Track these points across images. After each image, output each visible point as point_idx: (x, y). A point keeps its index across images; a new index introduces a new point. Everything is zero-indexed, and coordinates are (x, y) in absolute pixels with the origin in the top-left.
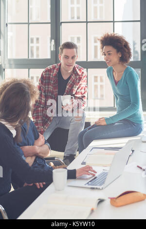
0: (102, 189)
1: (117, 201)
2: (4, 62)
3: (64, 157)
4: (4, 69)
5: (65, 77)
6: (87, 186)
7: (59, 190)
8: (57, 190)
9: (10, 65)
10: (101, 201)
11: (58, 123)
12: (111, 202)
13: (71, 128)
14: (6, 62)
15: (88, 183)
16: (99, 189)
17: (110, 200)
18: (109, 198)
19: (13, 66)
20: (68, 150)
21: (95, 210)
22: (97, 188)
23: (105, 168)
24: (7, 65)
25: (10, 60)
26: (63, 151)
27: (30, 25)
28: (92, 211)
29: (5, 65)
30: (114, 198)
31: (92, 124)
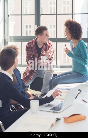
0: (60, 112)
1: (68, 119)
2: (7, 38)
3: (41, 94)
4: (7, 42)
5: (40, 47)
6: (51, 110)
7: (34, 113)
8: (33, 113)
9: (11, 40)
10: (58, 120)
11: (38, 74)
12: (64, 120)
13: (44, 78)
14: (9, 38)
15: (52, 109)
16: (58, 112)
17: (63, 119)
18: (63, 118)
19: (13, 40)
20: (43, 90)
21: (54, 125)
22: (57, 112)
23: (62, 101)
24: (9, 40)
25: (10, 37)
26: (40, 91)
27: (22, 16)
28: (52, 125)
29: (8, 40)
30: (66, 118)
31: (58, 75)
